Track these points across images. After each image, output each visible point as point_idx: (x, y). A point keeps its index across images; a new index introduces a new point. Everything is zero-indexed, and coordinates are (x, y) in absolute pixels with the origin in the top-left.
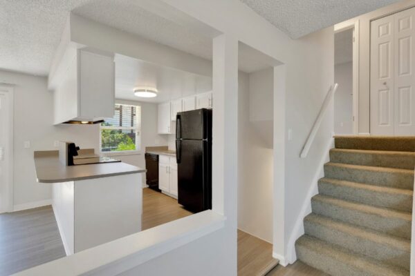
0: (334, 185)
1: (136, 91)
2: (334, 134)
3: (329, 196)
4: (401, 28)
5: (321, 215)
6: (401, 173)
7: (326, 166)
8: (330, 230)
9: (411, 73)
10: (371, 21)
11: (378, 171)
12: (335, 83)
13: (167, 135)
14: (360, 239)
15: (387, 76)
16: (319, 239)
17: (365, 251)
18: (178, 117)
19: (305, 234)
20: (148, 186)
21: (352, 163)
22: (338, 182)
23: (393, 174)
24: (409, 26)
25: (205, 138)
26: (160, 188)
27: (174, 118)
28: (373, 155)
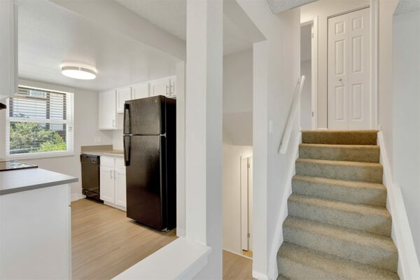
0: (309, 182)
1: (63, 69)
2: (300, 129)
3: (304, 195)
4: (354, 27)
5: (299, 218)
6: (370, 167)
7: (297, 162)
8: (312, 236)
9: (362, 71)
10: (328, 18)
11: (349, 166)
12: (301, 75)
13: (111, 131)
14: (345, 243)
15: (342, 73)
16: (300, 246)
17: (350, 256)
18: (127, 106)
19: (284, 242)
20: (85, 196)
21: (320, 158)
22: (312, 180)
23: (365, 168)
24: (360, 27)
25: (163, 133)
26: (102, 198)
27: (121, 109)
28: (341, 149)
